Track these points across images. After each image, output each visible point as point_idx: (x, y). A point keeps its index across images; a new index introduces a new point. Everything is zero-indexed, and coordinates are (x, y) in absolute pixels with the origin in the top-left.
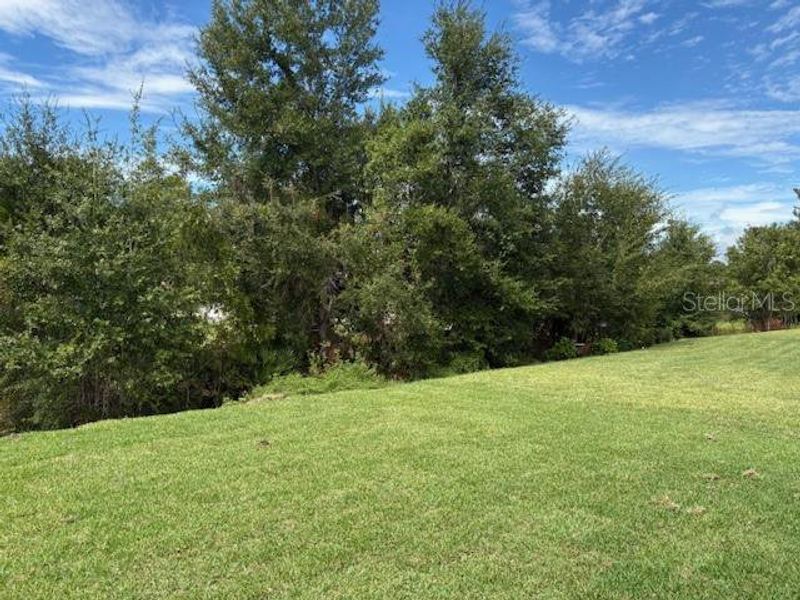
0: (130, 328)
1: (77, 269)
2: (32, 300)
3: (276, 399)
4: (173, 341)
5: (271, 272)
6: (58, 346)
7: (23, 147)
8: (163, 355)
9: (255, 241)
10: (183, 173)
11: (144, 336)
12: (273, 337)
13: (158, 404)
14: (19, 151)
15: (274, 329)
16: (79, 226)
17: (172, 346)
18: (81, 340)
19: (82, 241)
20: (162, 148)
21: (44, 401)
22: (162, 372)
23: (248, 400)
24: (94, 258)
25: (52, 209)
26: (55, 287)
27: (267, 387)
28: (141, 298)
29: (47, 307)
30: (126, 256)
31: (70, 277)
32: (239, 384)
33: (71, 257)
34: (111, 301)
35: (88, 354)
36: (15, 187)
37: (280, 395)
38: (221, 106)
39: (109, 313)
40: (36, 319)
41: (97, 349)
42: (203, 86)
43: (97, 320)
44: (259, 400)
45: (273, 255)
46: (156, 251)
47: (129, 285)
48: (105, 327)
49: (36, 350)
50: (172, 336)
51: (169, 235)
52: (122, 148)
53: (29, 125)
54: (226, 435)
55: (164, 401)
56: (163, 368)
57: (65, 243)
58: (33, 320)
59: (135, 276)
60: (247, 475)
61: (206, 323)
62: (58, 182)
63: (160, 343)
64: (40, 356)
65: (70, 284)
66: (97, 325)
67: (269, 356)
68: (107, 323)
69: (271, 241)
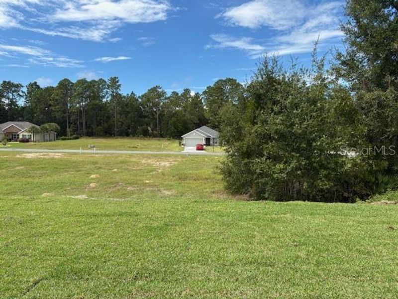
0: (308, 158)
1: (285, 129)
2: (266, 143)
3: (390, 203)
4: (329, 166)
5: (388, 130)
6: (276, 164)
7: (264, 76)
8: (324, 172)
9: (378, 113)
10: (337, 79)
11: (315, 162)
12: (386, 168)
13: (320, 197)
14: (262, 78)
15: (387, 163)
16: (287, 110)
17: (328, 168)
18: (286, 162)
19: (288, 116)
20: (326, 67)
21: (270, 188)
22: (322, 181)
23: (372, 202)
24: (293, 125)
25: (275, 103)
26: (276, 137)
27: (383, 197)
28: (314, 144)
29: (273, 147)
30: (308, 123)
31: (283, 133)
32: (364, 192)
33: (283, 124)
34: (300, 145)
35: (289, 169)
36: (261, 94)
37: (393, 202)
38: (358, 40)
39: (298, 150)
40: (268, 152)
41: (293, 167)
42: (348, 31)
43: (293, 153)
44: (379, 203)
45: (389, 120)
46: (321, 120)
47: (308, 137)
48: (297, 157)
49: (268, 165)
50: (329, 163)
51: (329, 112)
52: (307, 71)
53: (267, 66)
54: (365, 219)
55: (323, 195)
56: (323, 179)
57: (281, 118)
58: (267, 153)
59: (311, 133)
60: (385, 245)
61: (346, 158)
62: (279, 90)
63: (322, 166)
64: (269, 168)
65: (282, 136)
66: (293, 156)
67: (383, 178)
68: (298, 155)
69: (389, 112)
